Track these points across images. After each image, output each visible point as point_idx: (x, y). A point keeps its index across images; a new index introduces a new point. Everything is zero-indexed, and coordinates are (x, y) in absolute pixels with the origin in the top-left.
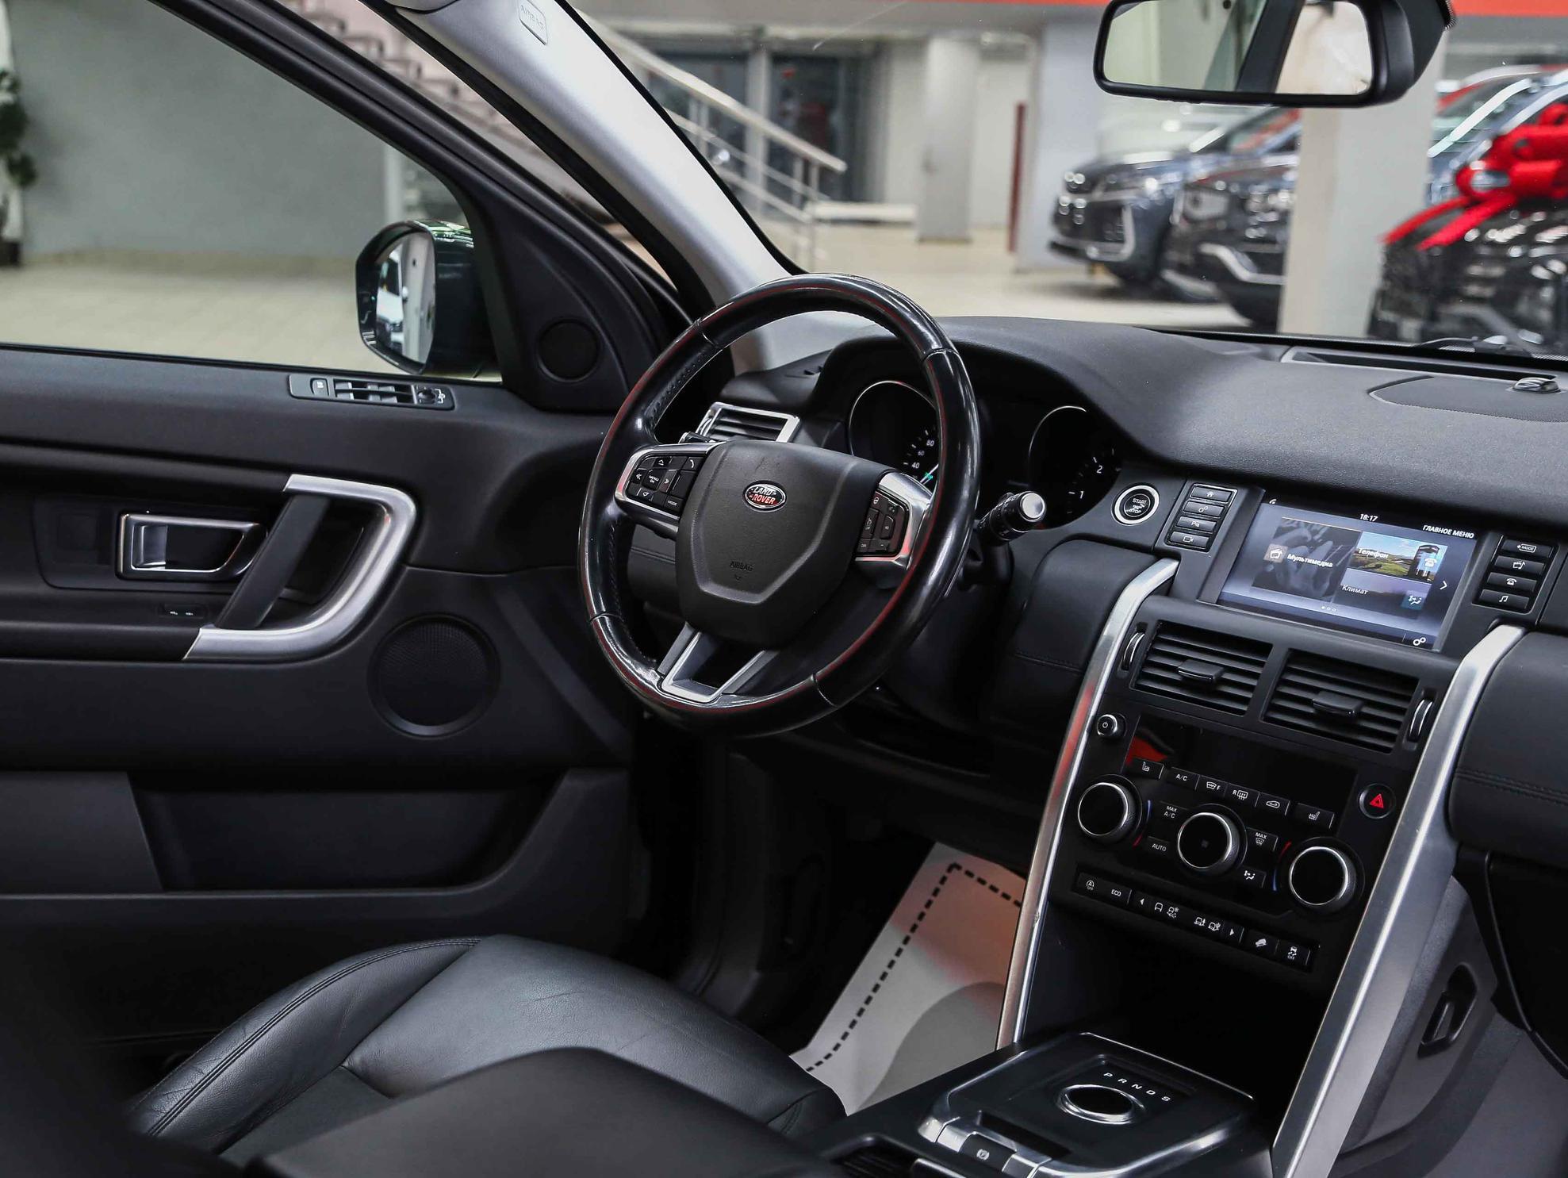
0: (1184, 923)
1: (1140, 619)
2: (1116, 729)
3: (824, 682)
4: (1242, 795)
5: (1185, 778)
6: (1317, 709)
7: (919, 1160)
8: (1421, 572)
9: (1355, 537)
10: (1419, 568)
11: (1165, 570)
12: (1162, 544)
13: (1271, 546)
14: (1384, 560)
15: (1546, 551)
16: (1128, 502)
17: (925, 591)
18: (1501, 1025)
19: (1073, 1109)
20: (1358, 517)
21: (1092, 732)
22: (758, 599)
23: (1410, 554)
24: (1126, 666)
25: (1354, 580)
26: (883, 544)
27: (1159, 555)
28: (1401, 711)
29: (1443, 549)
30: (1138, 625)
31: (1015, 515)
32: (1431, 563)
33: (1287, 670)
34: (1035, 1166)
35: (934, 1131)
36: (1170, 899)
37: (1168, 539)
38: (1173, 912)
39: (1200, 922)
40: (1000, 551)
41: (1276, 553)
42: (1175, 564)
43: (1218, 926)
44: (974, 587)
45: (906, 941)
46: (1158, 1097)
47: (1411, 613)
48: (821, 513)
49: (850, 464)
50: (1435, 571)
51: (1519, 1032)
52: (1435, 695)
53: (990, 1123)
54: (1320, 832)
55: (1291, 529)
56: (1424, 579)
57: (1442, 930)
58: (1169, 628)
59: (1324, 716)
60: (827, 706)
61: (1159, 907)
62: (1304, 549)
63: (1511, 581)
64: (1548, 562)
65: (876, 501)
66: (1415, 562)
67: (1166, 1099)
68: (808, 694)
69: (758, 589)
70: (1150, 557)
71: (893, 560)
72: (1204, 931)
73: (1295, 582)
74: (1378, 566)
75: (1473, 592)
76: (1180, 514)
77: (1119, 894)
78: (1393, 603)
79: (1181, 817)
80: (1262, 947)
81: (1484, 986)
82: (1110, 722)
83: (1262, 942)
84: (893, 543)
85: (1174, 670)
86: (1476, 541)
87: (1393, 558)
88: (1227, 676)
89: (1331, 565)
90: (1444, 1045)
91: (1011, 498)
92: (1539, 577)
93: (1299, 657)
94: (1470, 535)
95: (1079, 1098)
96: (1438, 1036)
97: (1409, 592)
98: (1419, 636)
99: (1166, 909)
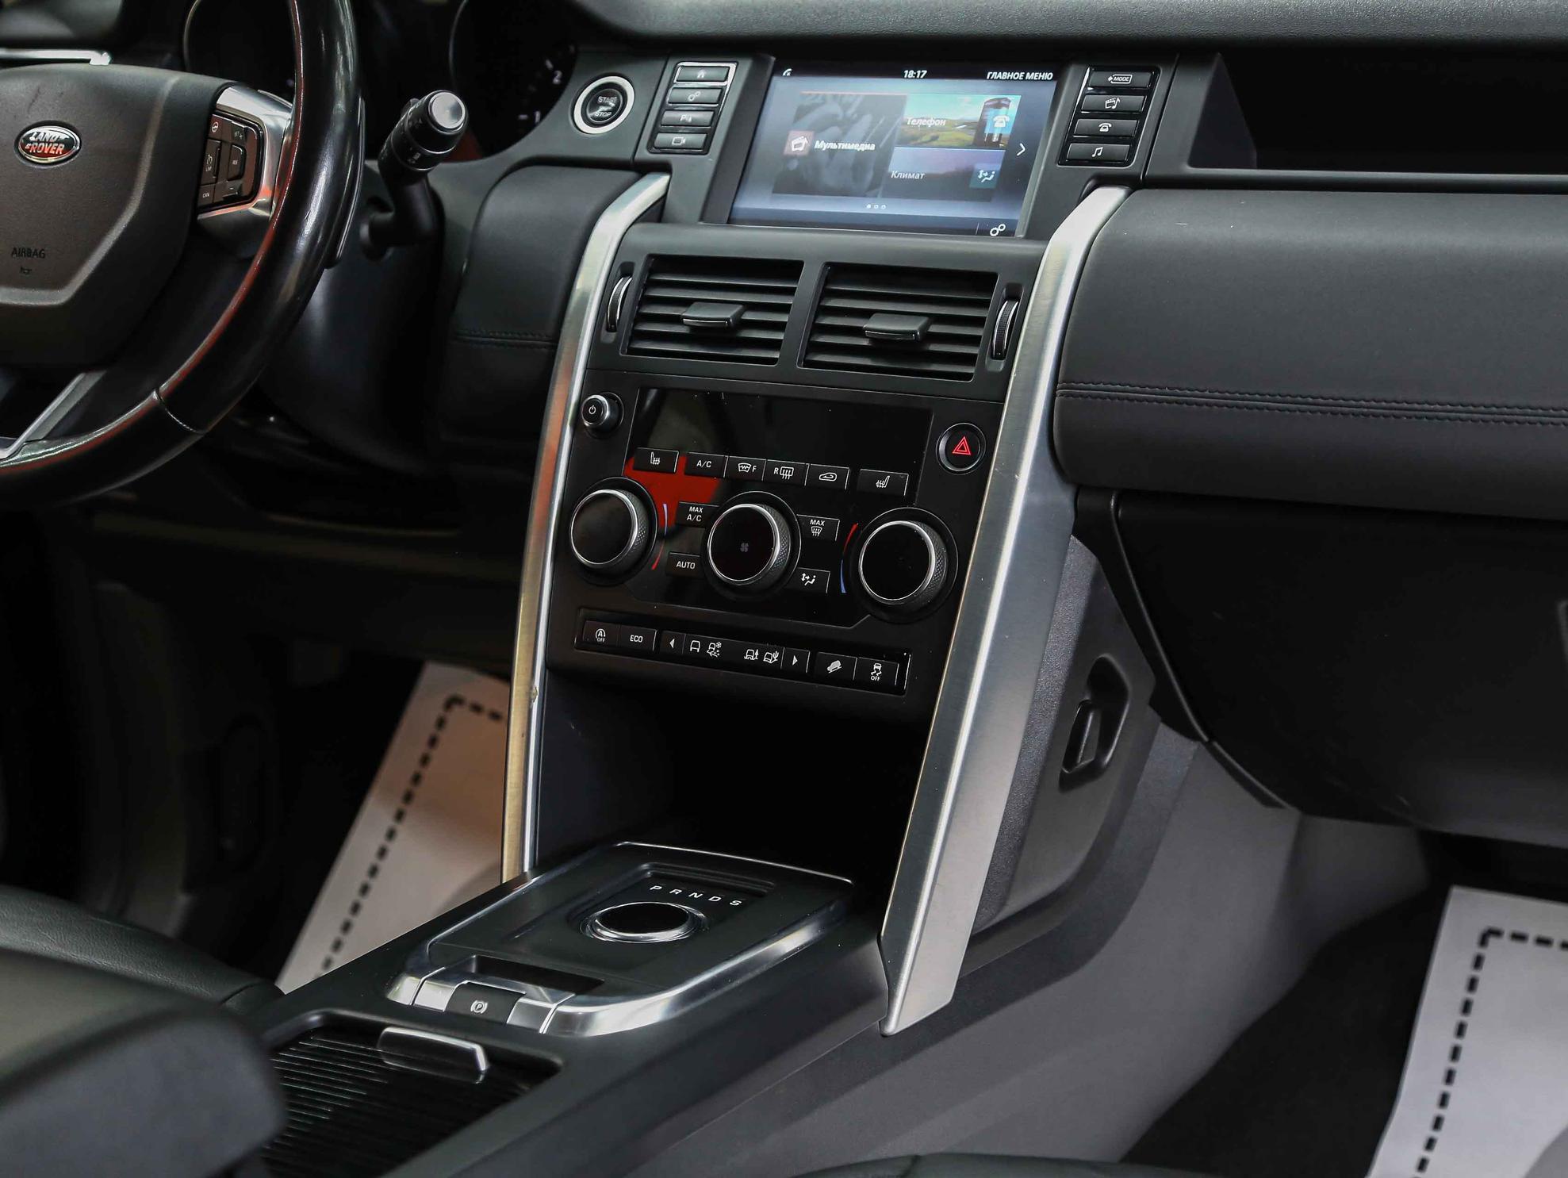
0: (730, 662)
1: (622, 259)
2: (608, 414)
3: (173, 399)
4: (786, 473)
5: (708, 464)
6: (873, 339)
7: (388, 1030)
8: (991, 136)
9: (899, 103)
10: (987, 131)
11: (653, 188)
12: (644, 154)
13: (792, 133)
14: (941, 129)
15: (1144, 79)
16: (592, 102)
17: (302, 244)
18: (1168, 740)
19: (609, 935)
20: (901, 75)
21: (576, 425)
22: (61, 297)
23: (974, 115)
24: (612, 326)
25: (904, 164)
26: (232, 187)
27: (643, 169)
28: (978, 322)
29: (1015, 101)
30: (621, 269)
31: (425, 124)
32: (1002, 123)
33: (826, 293)
34: (553, 1006)
35: (408, 991)
36: (709, 630)
37: (651, 144)
38: (714, 649)
39: (752, 656)
40: (416, 191)
41: (798, 143)
42: (665, 178)
43: (775, 656)
44: (390, 252)
45: (399, 816)
46: (725, 902)
47: (984, 195)
48: (136, 158)
49: (169, 81)
50: (1007, 133)
51: (1193, 746)
52: (1018, 293)
53: (487, 967)
54: (889, 499)
55: (818, 105)
56: (996, 145)
57: (1070, 610)
58: (662, 263)
59: (884, 346)
60: (187, 434)
61: (695, 646)
62: (835, 130)
63: (1105, 127)
64: (1148, 92)
65: (215, 128)
66: (981, 125)
67: (736, 903)
68: (154, 416)
69: (58, 283)
70: (629, 175)
71: (251, 208)
72: (758, 667)
73: (828, 178)
74: (935, 138)
75: (1056, 153)
76: (663, 108)
77: (640, 639)
78: (958, 185)
79: (709, 517)
80: (837, 672)
81: (1137, 683)
82: (599, 406)
83: (836, 665)
84: (246, 184)
85: (677, 320)
86: (1054, 84)
87: (951, 124)
88: (749, 316)
89: (872, 147)
90: (1094, 771)
91: (415, 105)
92: (1140, 116)
93: (838, 272)
94: (1048, 76)
95: (610, 921)
96: (1082, 761)
97: (977, 166)
98: (996, 223)
99: (704, 647)
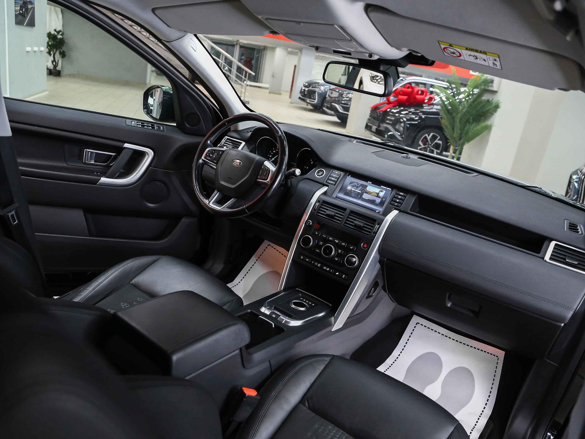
0: (321, 268)
1: (318, 200)
2: (311, 224)
3: (247, 208)
4: (337, 241)
5: (325, 236)
6: (355, 224)
7: (260, 316)
8: (379, 196)
9: (366, 186)
10: (379, 195)
11: (325, 189)
12: (325, 183)
13: (348, 186)
14: (372, 192)
15: (405, 195)
16: (318, 172)
17: (272, 190)
18: (383, 292)
19: (293, 306)
20: (368, 182)
21: (305, 224)
22: (233, 186)
23: (378, 192)
24: (315, 210)
25: (365, 196)
26: (264, 178)
27: (324, 185)
28: (372, 227)
29: (384, 192)
30: (318, 201)
31: (294, 173)
32: (382, 194)
33: (349, 215)
34: (285, 319)
35: (263, 310)
36: (319, 262)
37: (326, 182)
38: (319, 265)
39: (325, 268)
40: (289, 181)
41: (349, 188)
42: (328, 187)
43: (329, 269)
44: (282, 188)
45: (257, 261)
46: (312, 304)
47: (376, 205)
48: (250, 168)
49: (257, 157)
50: (382, 196)
51: (386, 293)
52: (380, 224)
53: (276, 309)
54: (352, 251)
55: (353, 183)
56: (380, 198)
57: (375, 273)
58: (325, 202)
59: (356, 226)
60: (248, 213)
61: (316, 264)
62: (355, 188)
63: (398, 201)
64: (405, 197)
65: (263, 167)
66: (378, 194)
67: (313, 305)
68: (244, 209)
69: (234, 184)
70: (322, 185)
71: (266, 181)
72: (325, 270)
73: (353, 195)
74: (371, 194)
75: (390, 202)
76: (329, 176)
77: (308, 260)
78: (373, 202)
79: (323, 245)
80: (337, 275)
81: (381, 285)
82: (310, 222)
83: (337, 273)
84: (266, 177)
85: (325, 212)
86: (391, 191)
87: (374, 192)
88: (336, 215)
89: (361, 192)
90: (371, 296)
91: (293, 169)
92: (403, 201)
93: (352, 212)
94: (390, 189)
95: (295, 304)
96: (370, 295)
97: (376, 200)
98: (378, 210)
99: (318, 264)
